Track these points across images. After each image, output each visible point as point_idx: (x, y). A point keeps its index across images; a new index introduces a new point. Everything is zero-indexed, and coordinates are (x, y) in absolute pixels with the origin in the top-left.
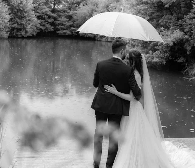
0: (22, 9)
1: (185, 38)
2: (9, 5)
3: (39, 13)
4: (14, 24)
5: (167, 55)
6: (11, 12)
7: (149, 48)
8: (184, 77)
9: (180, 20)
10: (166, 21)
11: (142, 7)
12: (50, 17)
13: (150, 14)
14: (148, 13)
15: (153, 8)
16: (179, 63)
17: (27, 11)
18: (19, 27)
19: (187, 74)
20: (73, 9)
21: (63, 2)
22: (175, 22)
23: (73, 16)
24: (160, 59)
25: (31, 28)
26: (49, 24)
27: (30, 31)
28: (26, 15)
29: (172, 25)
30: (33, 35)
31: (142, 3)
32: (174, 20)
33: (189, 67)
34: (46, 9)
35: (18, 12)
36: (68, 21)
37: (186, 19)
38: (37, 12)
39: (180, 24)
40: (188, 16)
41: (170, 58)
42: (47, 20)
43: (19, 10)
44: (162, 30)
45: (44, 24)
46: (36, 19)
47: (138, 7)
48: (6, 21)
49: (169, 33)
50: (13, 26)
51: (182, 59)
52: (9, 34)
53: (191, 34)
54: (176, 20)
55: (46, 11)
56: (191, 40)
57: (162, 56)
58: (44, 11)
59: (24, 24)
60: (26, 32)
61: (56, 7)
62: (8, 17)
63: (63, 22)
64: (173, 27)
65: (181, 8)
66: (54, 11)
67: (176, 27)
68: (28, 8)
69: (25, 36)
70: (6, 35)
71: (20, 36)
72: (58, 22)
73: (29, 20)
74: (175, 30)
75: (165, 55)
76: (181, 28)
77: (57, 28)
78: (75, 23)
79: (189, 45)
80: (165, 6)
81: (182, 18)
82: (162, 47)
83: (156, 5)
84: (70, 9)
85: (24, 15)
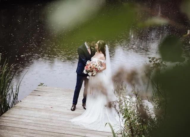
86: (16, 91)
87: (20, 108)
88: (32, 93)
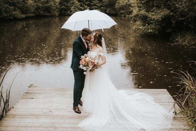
1: (171, 14)
4: (62, 6)
5: (159, 27)
9: (169, 2)
10: (159, 2)
16: (167, 33)
18: (66, 8)
24: (153, 30)
26: (86, 5)
29: (163, 6)
32: (164, 1)
36: (99, 3)
39: (168, 4)
41: (161, 29)
42: (85, 2)
45: (83, 5)
46: (77, 2)
48: (57, 4)
49: (160, 11)
50: (62, 7)
52: (59, 13)
53: (176, 12)
54: (166, 2)
56: (176, 16)
57: (155, 28)
59: (69, 6)
62: (58, 1)
63: (96, 3)
67: (165, 7)
70: (57, 14)
71: (67, 14)
72: (92, 4)
73: (72, 3)
77: (92, 8)
78: (104, 4)
79: (175, 20)
86: (7, 97)
87: (14, 116)
88: (24, 96)
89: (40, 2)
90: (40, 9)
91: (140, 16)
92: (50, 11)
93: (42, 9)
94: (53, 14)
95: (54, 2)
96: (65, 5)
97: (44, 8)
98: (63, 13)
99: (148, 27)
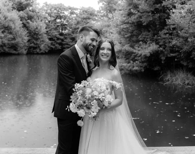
0: (37, 33)
1: (160, 50)
2: (28, 30)
3: (50, 36)
4: (31, 44)
5: (145, 64)
6: (29, 35)
7: (131, 59)
8: (159, 82)
9: (156, 36)
10: (144, 37)
11: (125, 26)
12: (58, 39)
13: (131, 32)
14: (129, 31)
15: (134, 26)
16: (155, 71)
17: (41, 34)
18: (35, 46)
19: (162, 80)
20: (76, 33)
21: (68, 28)
22: (152, 37)
23: (75, 38)
24: (139, 67)
25: (44, 47)
26: (58, 44)
27: (43, 49)
28: (40, 37)
29: (149, 40)
30: (46, 52)
31: (125, 24)
32: (150, 36)
33: (164, 74)
34: (55, 33)
35: (34, 35)
37: (161, 35)
38: (49, 35)
39: (155, 39)
40: (162, 32)
41: (148, 67)
42: (56, 41)
43: (35, 34)
44: (141, 44)
45: (54, 44)
46: (47, 40)
47: (122, 26)
48: (25, 41)
49: (147, 46)
50: (31, 45)
51: (158, 68)
52: (28, 51)
53: (165, 47)
54: (153, 36)
55: (56, 35)
56: (166, 52)
57: (141, 65)
58: (54, 34)
59: (38, 44)
60: (40, 50)
61: (63, 32)
62: (26, 38)
63: (68, 42)
64: (150, 42)
65: (156, 25)
66: (61, 34)
67: (152, 42)
68: (42, 32)
69: (39, 53)
70: (25, 52)
71: (36, 53)
72: (64, 43)
73: (43, 41)
74: (152, 43)
75: (143, 65)
76: (157, 42)
77: (64, 47)
79: (164, 56)
80: (143, 24)
81: (157, 34)
82: (141, 58)
83: (136, 24)
84: (73, 33)
85: (39, 37)
89: (6, 39)
90: (5, 46)
91: (124, 52)
92: (17, 48)
93: (8, 46)
94: (20, 52)
95: (22, 39)
96: (34, 44)
97: (10, 45)
98: (31, 51)
99: (133, 64)
